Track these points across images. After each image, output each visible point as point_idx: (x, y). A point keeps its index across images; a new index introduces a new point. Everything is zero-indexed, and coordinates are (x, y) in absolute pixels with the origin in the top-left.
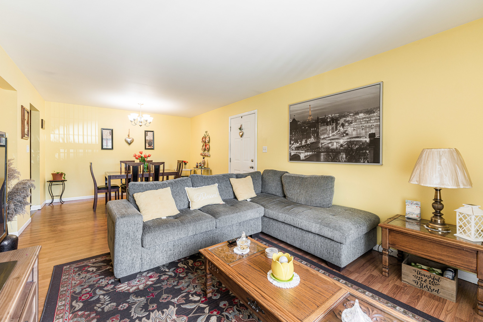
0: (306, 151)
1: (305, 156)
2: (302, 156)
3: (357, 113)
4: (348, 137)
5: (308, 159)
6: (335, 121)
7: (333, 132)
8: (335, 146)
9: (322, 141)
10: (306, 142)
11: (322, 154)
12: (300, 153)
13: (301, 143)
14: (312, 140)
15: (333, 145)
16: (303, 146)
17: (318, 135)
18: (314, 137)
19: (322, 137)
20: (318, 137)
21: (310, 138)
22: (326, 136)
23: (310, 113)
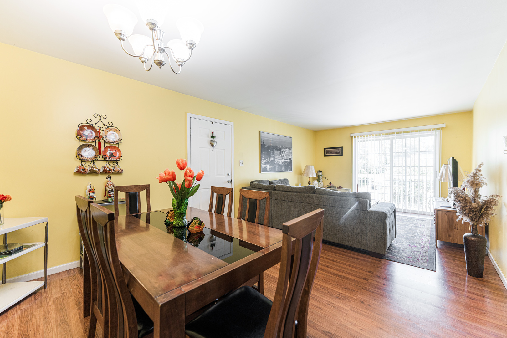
0: (270, 166)
1: (270, 169)
2: (268, 168)
3: (286, 148)
4: (284, 159)
5: (271, 171)
6: (280, 149)
7: (280, 155)
8: (280, 163)
9: (276, 160)
10: (269, 160)
11: (276, 167)
12: (267, 166)
13: (267, 160)
14: (272, 159)
15: (280, 162)
16: (268, 162)
17: (274, 156)
18: (273, 157)
19: (276, 157)
20: (274, 158)
21: (271, 157)
22: (277, 157)
23: (271, 142)
